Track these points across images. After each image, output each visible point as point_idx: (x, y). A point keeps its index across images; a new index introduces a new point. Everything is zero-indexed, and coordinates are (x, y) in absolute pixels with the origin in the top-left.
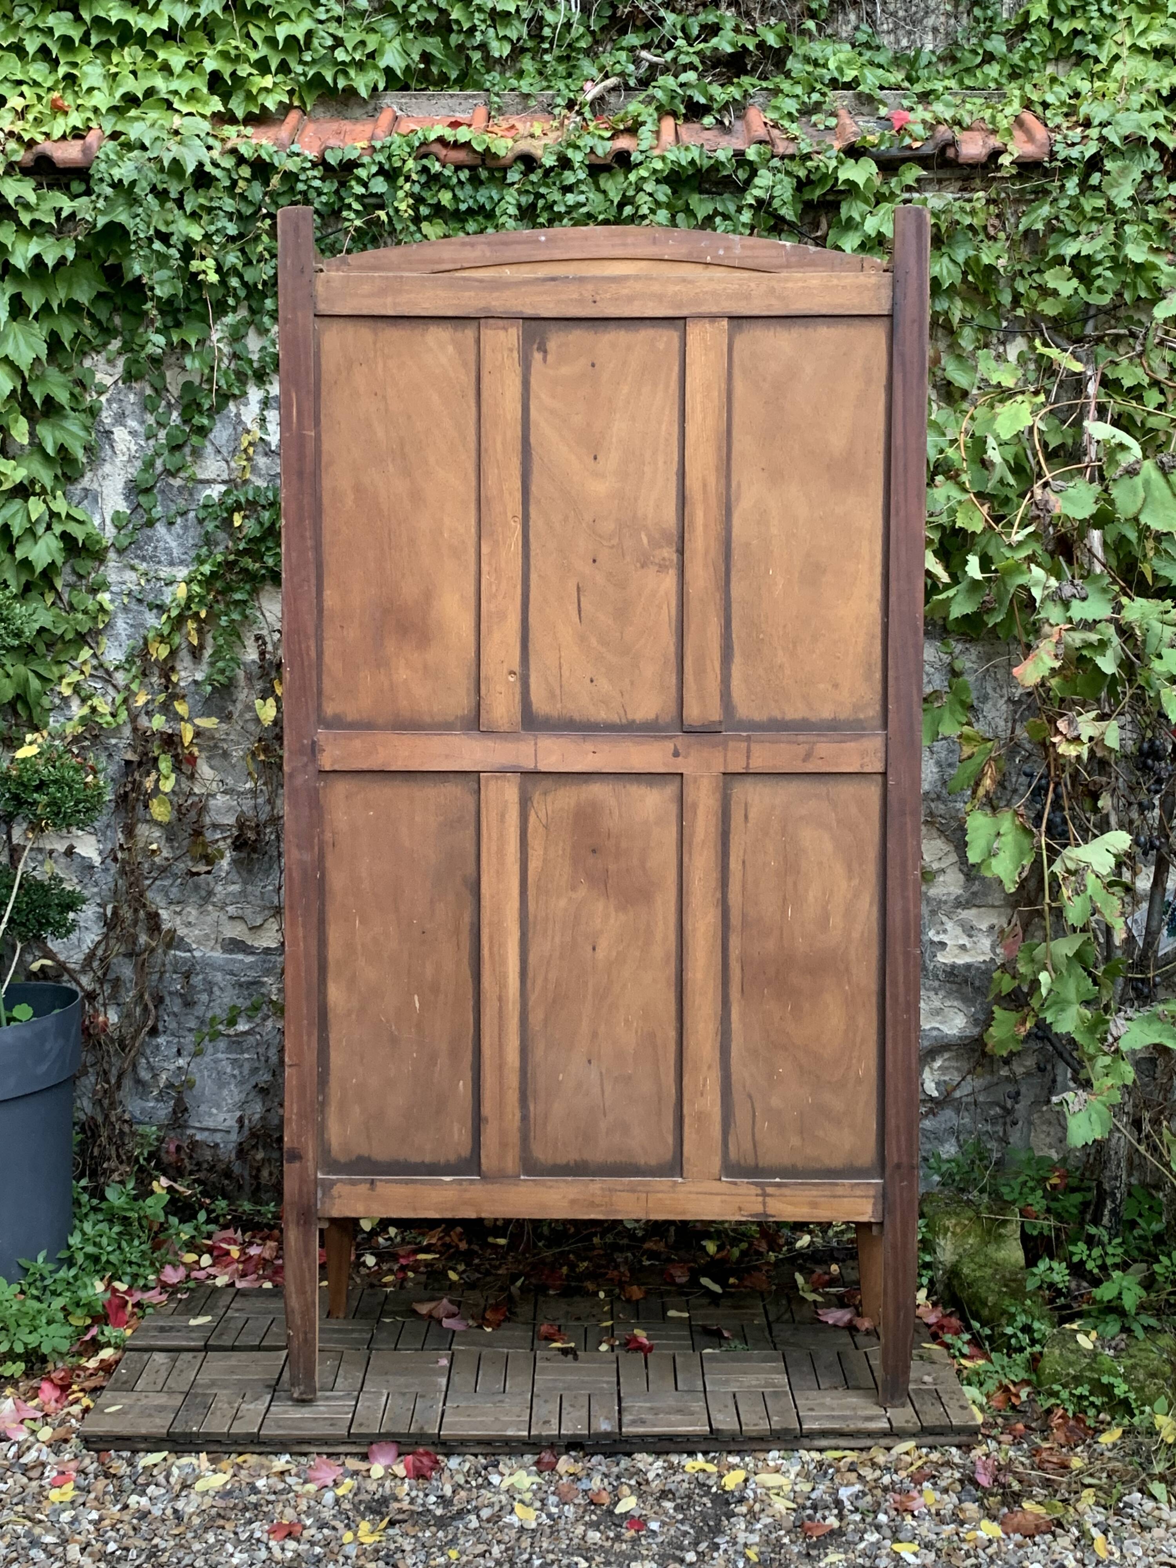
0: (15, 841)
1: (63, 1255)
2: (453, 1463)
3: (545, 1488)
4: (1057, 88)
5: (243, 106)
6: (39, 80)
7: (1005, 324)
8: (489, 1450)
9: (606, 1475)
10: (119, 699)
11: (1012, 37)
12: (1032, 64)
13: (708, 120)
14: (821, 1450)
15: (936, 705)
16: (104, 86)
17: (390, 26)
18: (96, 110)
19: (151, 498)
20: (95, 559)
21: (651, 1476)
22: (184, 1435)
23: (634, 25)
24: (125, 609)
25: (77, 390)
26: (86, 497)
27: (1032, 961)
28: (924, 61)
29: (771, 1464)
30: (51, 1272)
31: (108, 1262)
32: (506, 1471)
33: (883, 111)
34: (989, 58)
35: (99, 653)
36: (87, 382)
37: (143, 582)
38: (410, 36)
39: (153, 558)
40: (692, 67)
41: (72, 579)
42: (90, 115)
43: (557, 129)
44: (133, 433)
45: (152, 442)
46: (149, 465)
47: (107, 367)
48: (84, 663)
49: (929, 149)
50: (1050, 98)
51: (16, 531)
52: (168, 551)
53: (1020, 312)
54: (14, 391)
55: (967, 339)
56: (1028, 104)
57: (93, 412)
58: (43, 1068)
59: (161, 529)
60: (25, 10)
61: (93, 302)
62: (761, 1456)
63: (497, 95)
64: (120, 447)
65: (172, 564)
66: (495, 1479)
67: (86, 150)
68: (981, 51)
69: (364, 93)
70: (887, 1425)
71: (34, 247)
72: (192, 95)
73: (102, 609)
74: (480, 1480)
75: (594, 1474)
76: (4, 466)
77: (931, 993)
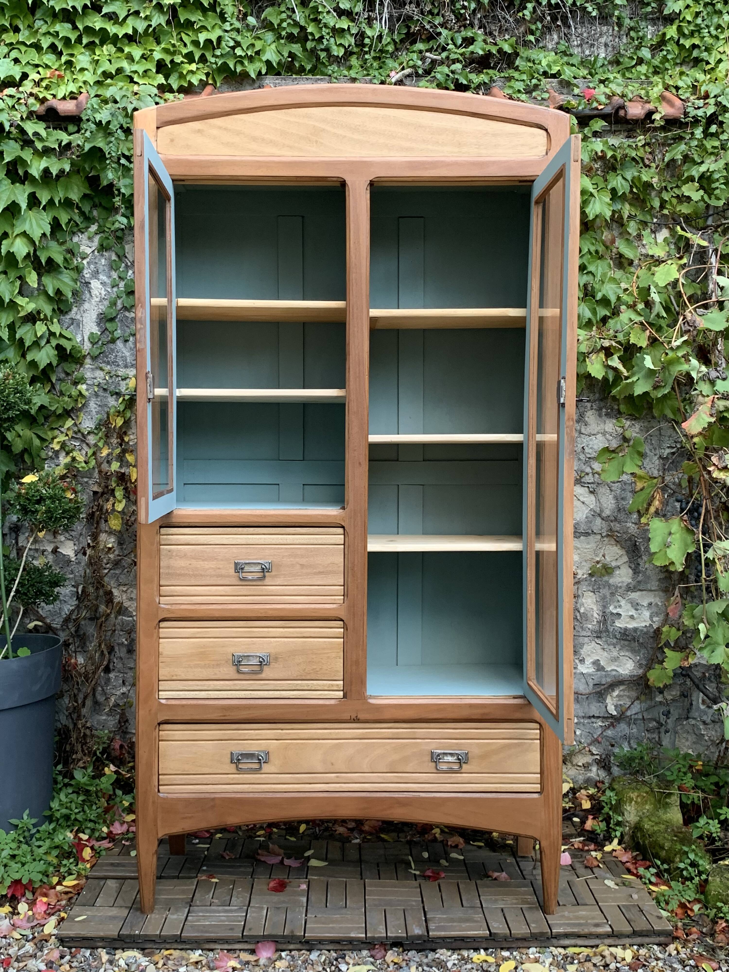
0: (20, 545)
1: (47, 813)
2: (314, 956)
4: (684, 78)
6: (50, 64)
7: (655, 220)
8: (338, 947)
9: (420, 965)
10: (90, 452)
11: (654, 50)
12: (667, 65)
14: (565, 947)
15: (620, 454)
16: (91, 68)
17: (269, 36)
18: (85, 82)
19: (114, 324)
20: (77, 363)
21: (449, 965)
22: (129, 936)
23: (421, 38)
24: (96, 395)
25: (68, 256)
26: (72, 323)
27: (693, 617)
28: (599, 64)
29: (532, 956)
31: (76, 819)
32: (351, 962)
33: (576, 91)
34: (640, 61)
35: (78, 423)
36: (75, 251)
37: (107, 378)
38: (282, 41)
39: (114, 363)
40: (458, 61)
41: (62, 375)
42: (82, 85)
44: (103, 284)
45: (115, 289)
46: (113, 304)
47: (87, 242)
48: (68, 429)
49: (609, 110)
50: (680, 84)
51: (27, 344)
52: (124, 358)
53: (666, 212)
54: (28, 254)
55: (632, 228)
56: (667, 88)
57: (78, 270)
58: (37, 687)
59: (119, 344)
60: (42, 22)
61: (80, 200)
62: (524, 951)
63: (336, 79)
64: (95, 292)
65: (126, 367)
66: (343, 967)
67: (78, 105)
68: (635, 57)
69: (253, 75)
70: (610, 930)
71: (44, 163)
72: (146, 74)
73: (81, 394)
74: (333, 968)
75: (412, 963)
76: (20, 301)
77: (611, 647)
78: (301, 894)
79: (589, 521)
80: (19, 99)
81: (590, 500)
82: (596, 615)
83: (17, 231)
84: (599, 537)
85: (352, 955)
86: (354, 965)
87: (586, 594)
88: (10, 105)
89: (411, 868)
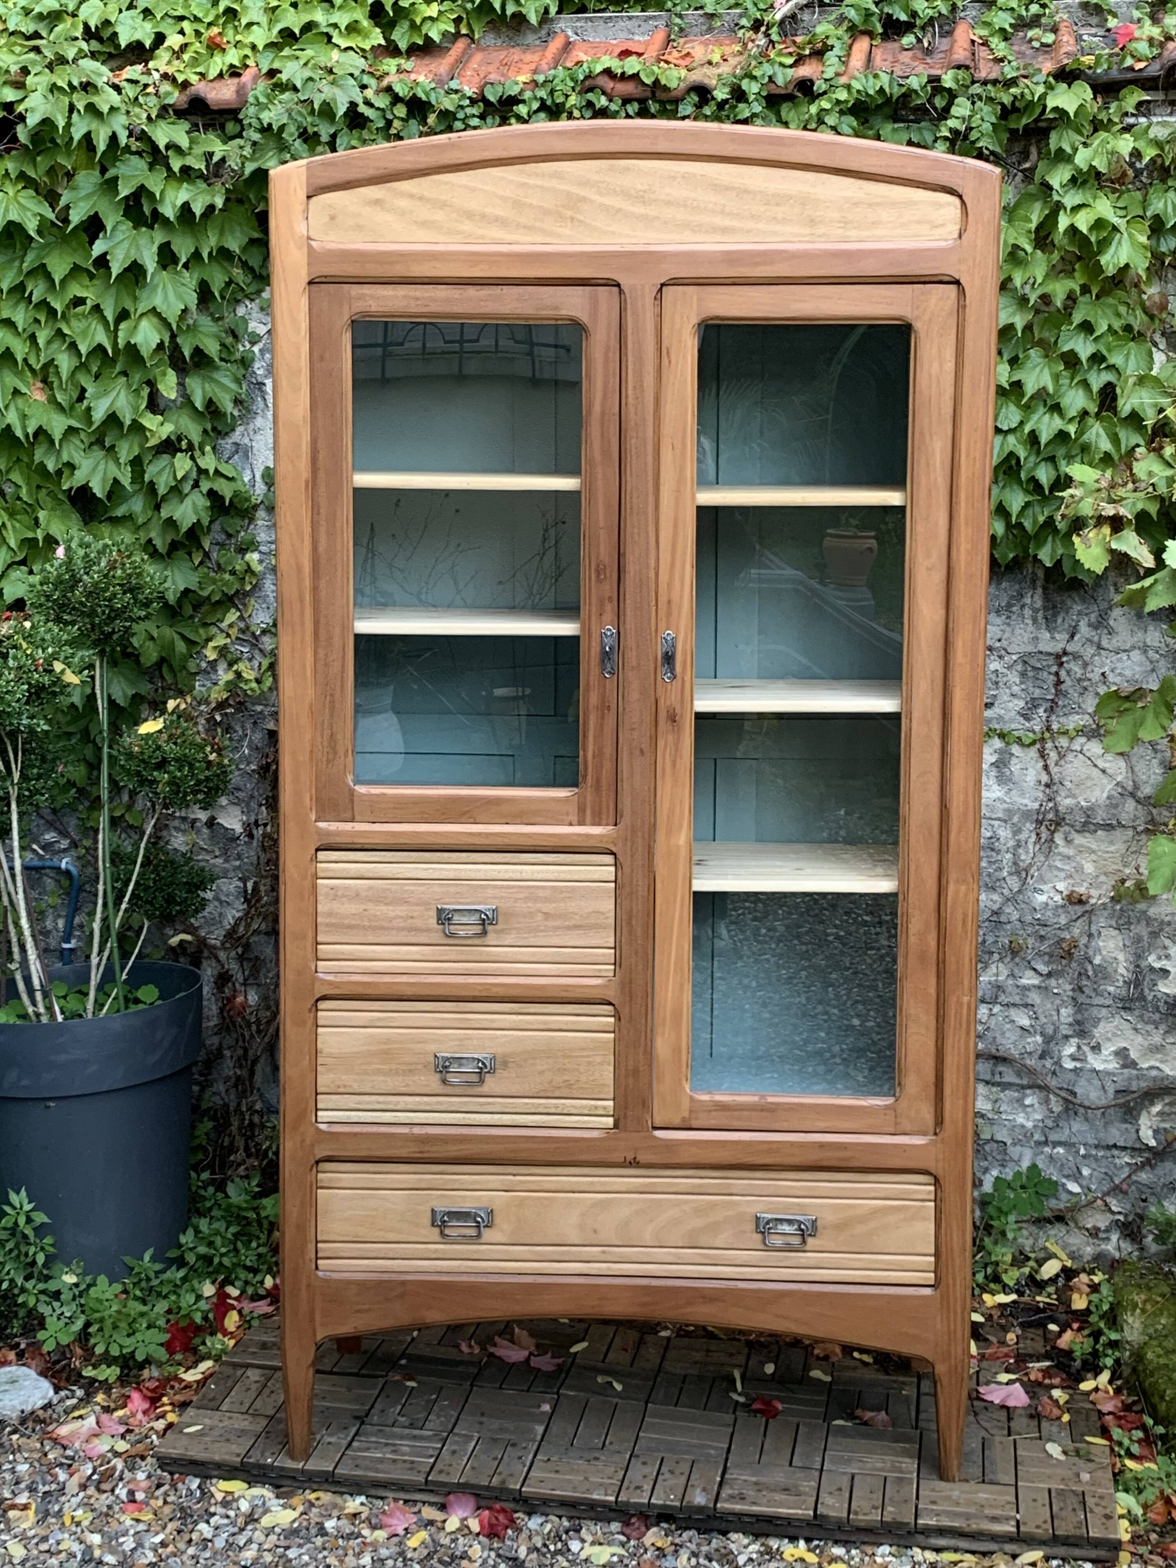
1: (173, 1254)
2: (534, 1523)
3: (626, 1561)
5: (407, 37)
6: (200, 14)
8: (573, 1513)
9: (695, 1555)
10: (266, 666)
13: (908, 40)
14: (936, 1550)
15: (1140, 705)
16: (264, 20)
18: (254, 47)
20: (243, 518)
21: (741, 1560)
22: (258, 1465)
24: (274, 571)
25: (229, 340)
26: (237, 452)
29: (879, 1560)
30: (157, 1273)
31: (221, 1263)
32: (589, 1538)
33: (1112, 23)
35: (246, 615)
36: (240, 332)
41: (221, 537)
42: (248, 52)
43: (741, 53)
47: (261, 315)
48: (231, 626)
49: (1155, 69)
51: (162, 490)
54: (162, 343)
57: (245, 363)
58: (153, 1058)
61: (244, 249)
62: (869, 1550)
63: (680, 16)
64: (272, 399)
66: (575, 1546)
67: (241, 92)
69: (533, 19)
70: (1015, 1529)
71: (183, 195)
72: (353, 28)
73: (249, 570)
74: (559, 1545)
75: (682, 1551)
76: (150, 421)
77: (1150, 1027)
78: (537, 1420)
79: (1113, 804)
80: (146, 86)
81: (1118, 768)
82: (1123, 970)
83: (142, 307)
84: (1130, 833)
85: (592, 1528)
86: (593, 1543)
87: (1104, 932)
88: (132, 95)
89: (735, 1390)
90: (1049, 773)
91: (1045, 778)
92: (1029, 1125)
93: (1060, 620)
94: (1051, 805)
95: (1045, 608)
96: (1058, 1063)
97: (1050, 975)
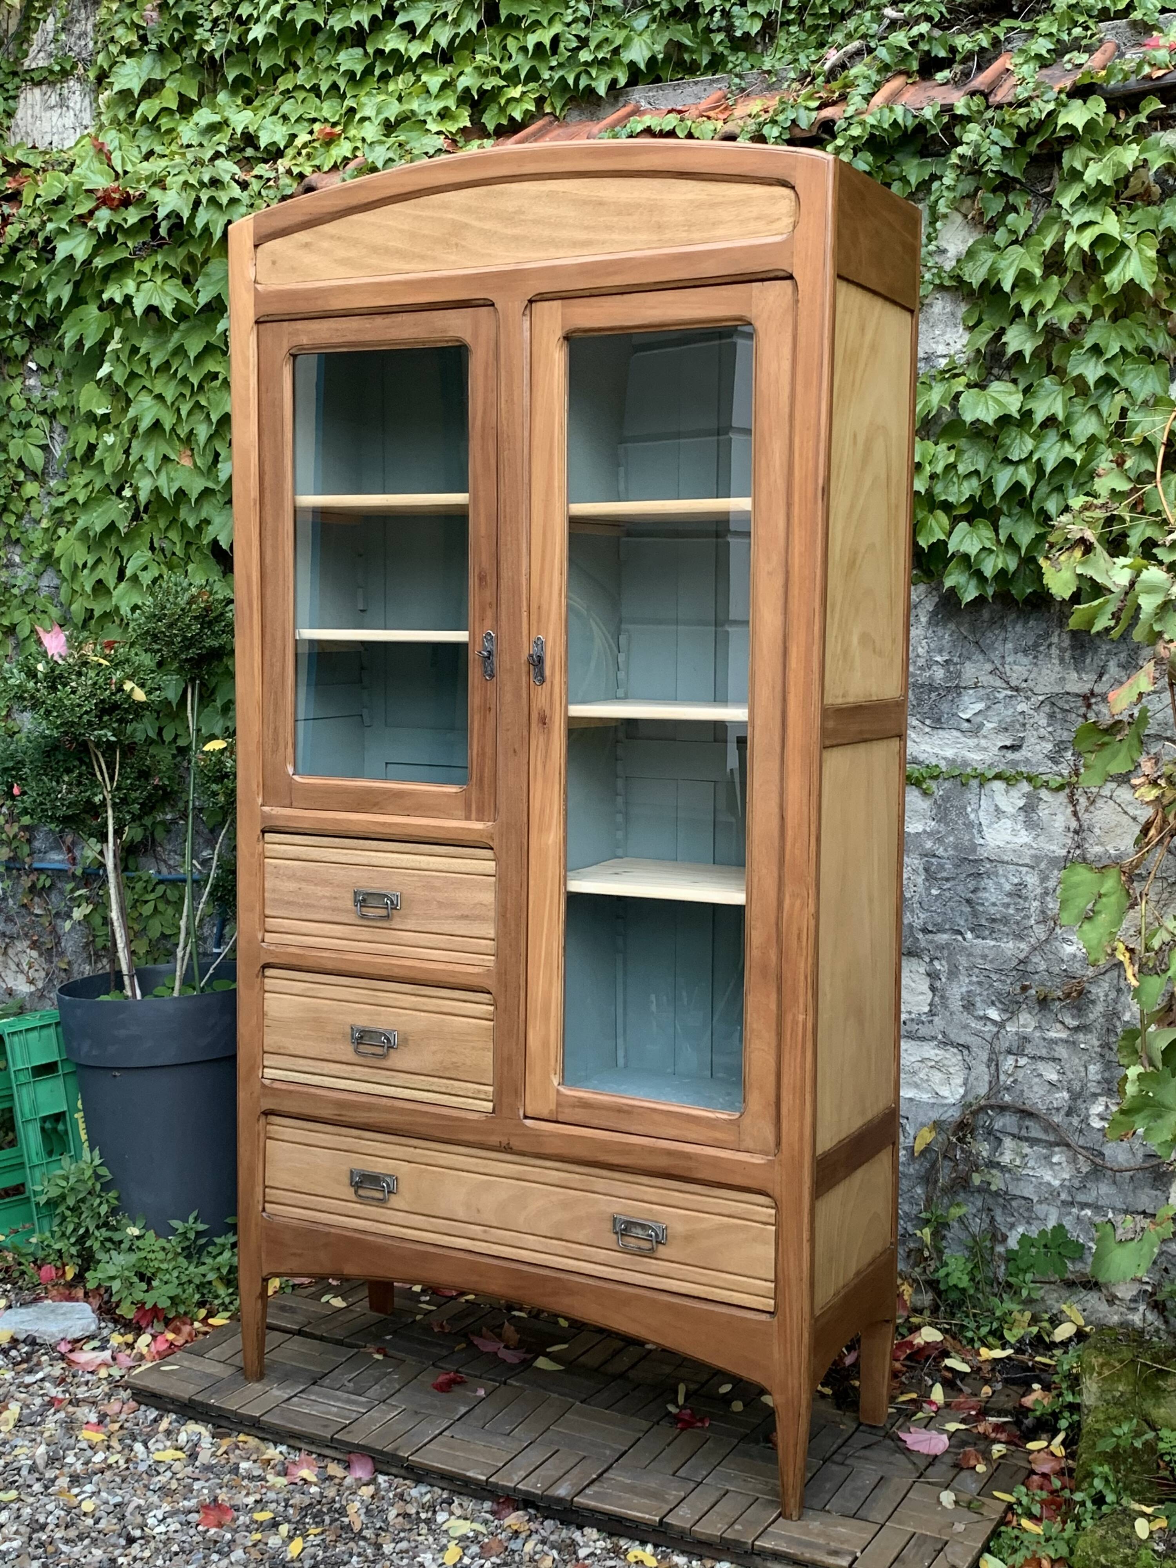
2: (417, 1491)
5: (493, 119)
13: (944, 75)
30: (199, 1234)
32: (457, 1512)
49: (1171, 77)
66: (442, 1517)
69: (602, 91)
74: (429, 1514)
78: (465, 1402)
85: (465, 1503)
86: (458, 1517)
90: (1078, 820)
91: (1074, 824)
92: (1056, 1183)
93: (1088, 661)
94: (1078, 852)
95: (1073, 647)
96: (1085, 1120)
97: (1077, 1029)
